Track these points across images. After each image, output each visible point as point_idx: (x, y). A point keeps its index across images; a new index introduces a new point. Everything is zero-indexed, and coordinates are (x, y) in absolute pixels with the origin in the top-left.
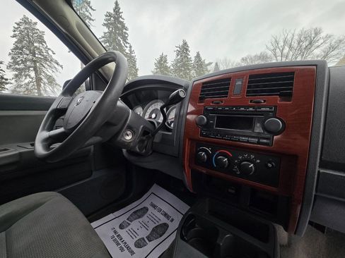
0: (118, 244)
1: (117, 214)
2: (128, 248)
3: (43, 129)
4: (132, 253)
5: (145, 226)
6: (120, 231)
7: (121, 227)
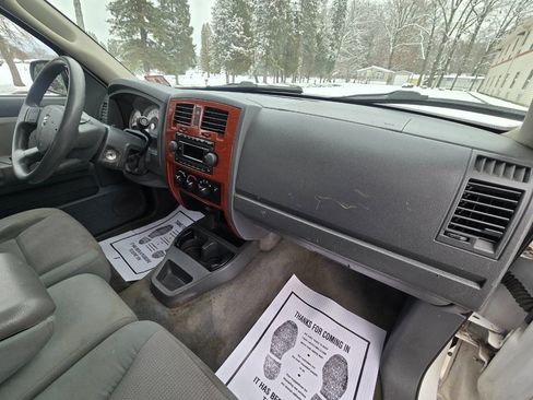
0: (136, 255)
1: (137, 231)
2: (145, 258)
3: (17, 148)
4: (149, 261)
5: (166, 242)
6: (139, 246)
7: (141, 242)
